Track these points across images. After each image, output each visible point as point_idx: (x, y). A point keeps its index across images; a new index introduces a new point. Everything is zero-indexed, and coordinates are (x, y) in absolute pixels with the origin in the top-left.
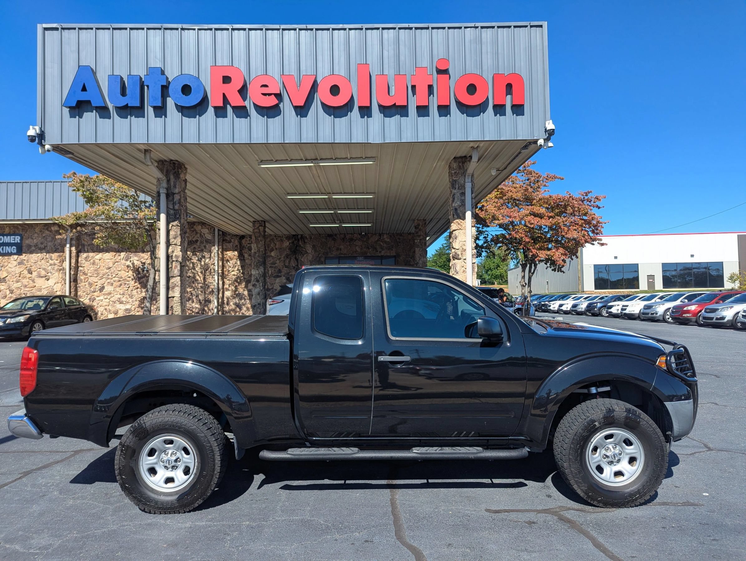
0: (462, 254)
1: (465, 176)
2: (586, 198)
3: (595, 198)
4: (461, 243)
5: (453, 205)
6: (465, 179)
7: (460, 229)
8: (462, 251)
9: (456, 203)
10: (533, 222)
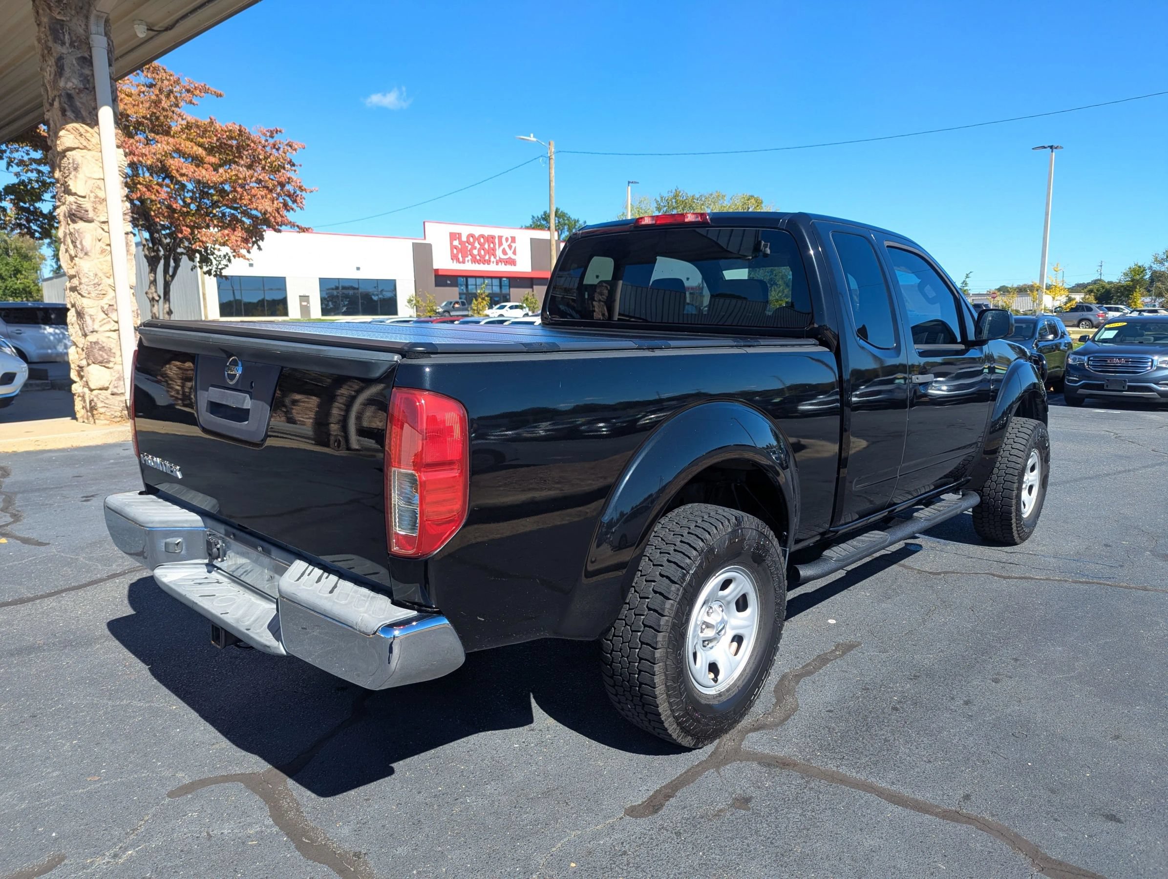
0: (95, 209)
1: (87, 17)
2: (271, 141)
3: (287, 145)
4: (91, 182)
5: (62, 84)
6: (87, 26)
7: (85, 148)
8: (94, 202)
9: (68, 79)
10: (184, 171)
